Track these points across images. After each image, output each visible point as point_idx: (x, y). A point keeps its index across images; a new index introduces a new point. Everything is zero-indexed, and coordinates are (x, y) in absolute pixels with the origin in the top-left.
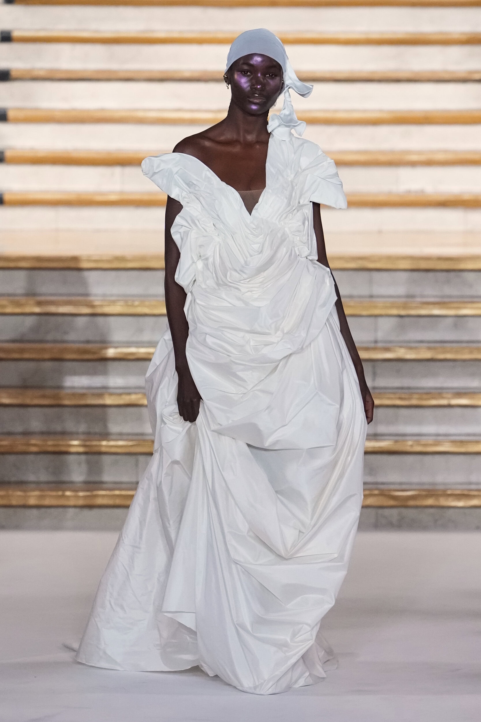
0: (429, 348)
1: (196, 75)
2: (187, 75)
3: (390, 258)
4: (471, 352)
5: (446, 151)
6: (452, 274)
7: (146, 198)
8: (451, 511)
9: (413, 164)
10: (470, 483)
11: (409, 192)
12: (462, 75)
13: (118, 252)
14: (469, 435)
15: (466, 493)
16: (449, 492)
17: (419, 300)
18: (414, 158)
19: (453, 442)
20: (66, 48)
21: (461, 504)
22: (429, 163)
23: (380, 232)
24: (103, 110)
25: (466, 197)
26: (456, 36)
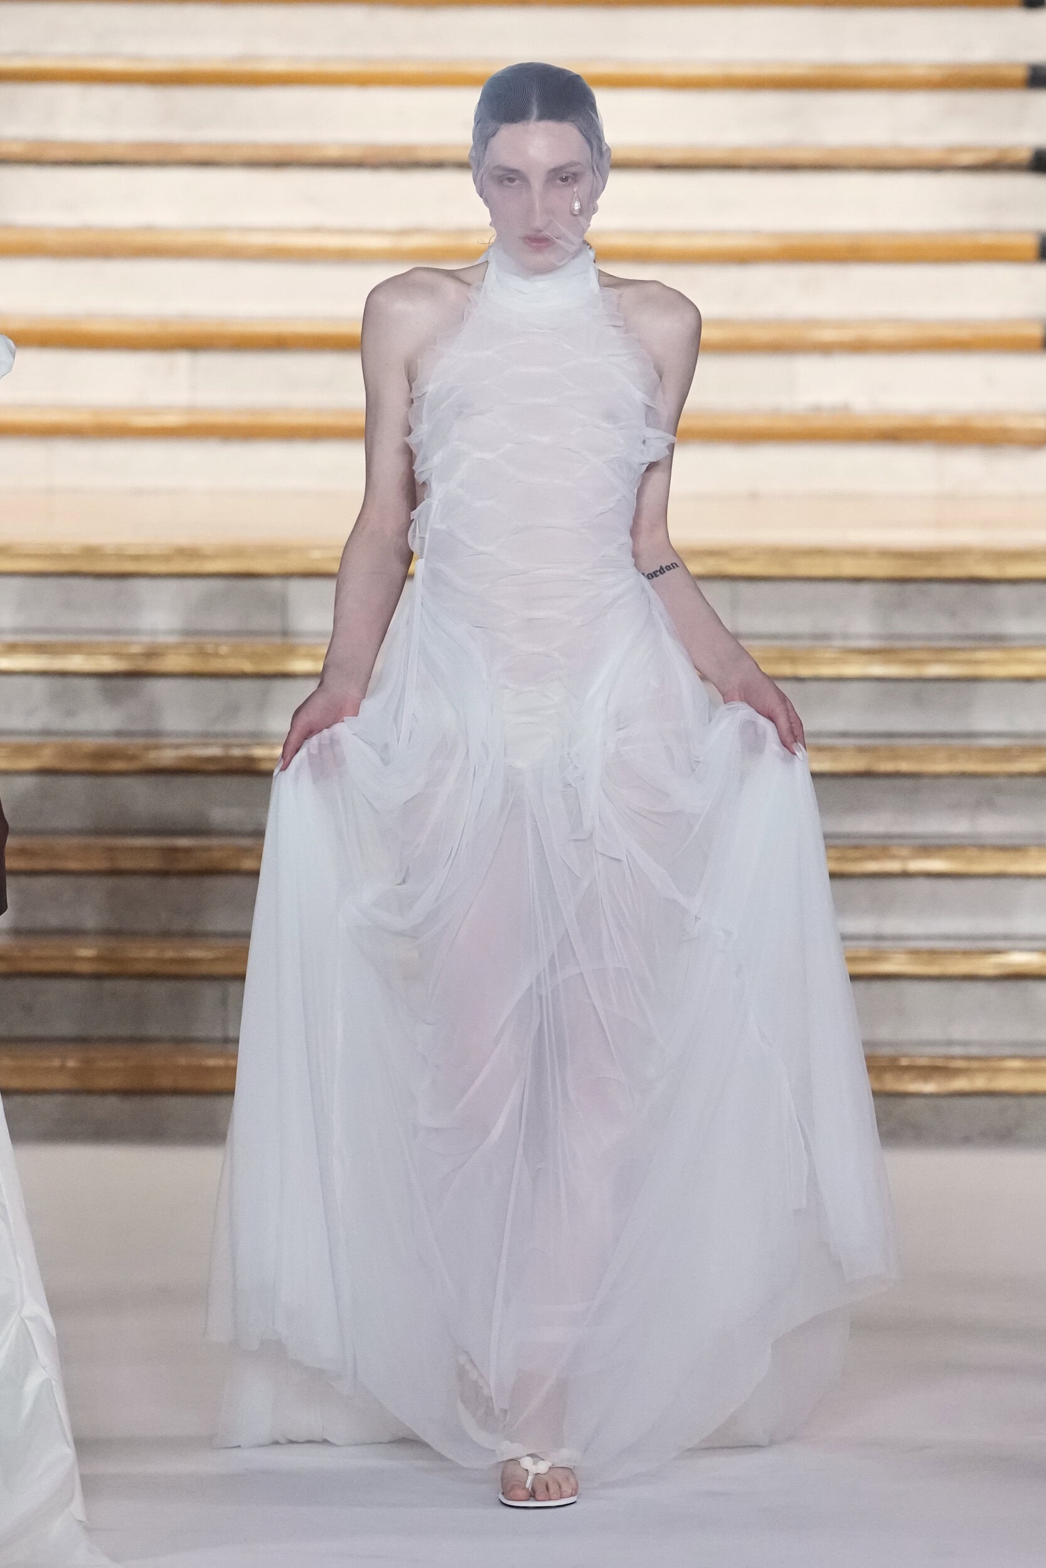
0: (861, 750)
1: (354, 154)
2: (333, 153)
3: (776, 553)
4: (952, 758)
5: (897, 321)
6: (911, 588)
7: (243, 420)
8: (910, 1102)
9: (826, 349)
10: (950, 1043)
11: (817, 409)
12: (934, 156)
13: (183, 539)
14: (947, 937)
15: (940, 1063)
16: (904, 1062)
17: (837, 643)
18: (828, 335)
19: (915, 953)
20: (70, 94)
21: (929, 1087)
22: (861, 347)
23: (754, 496)
24: (149, 229)
25: (942, 421)
26: (919, 72)
